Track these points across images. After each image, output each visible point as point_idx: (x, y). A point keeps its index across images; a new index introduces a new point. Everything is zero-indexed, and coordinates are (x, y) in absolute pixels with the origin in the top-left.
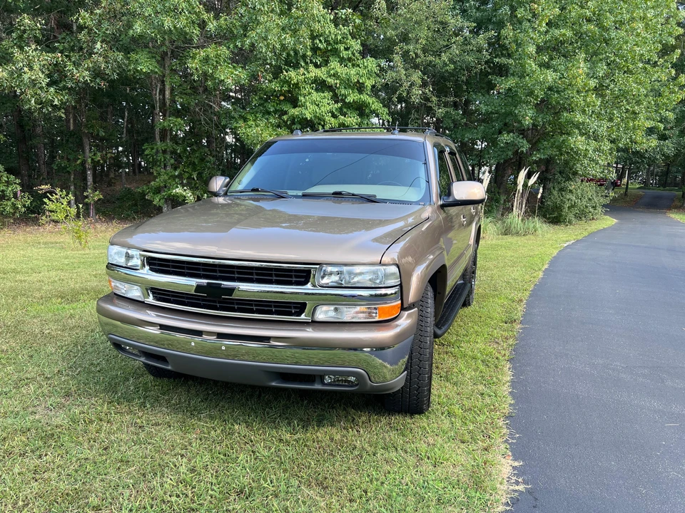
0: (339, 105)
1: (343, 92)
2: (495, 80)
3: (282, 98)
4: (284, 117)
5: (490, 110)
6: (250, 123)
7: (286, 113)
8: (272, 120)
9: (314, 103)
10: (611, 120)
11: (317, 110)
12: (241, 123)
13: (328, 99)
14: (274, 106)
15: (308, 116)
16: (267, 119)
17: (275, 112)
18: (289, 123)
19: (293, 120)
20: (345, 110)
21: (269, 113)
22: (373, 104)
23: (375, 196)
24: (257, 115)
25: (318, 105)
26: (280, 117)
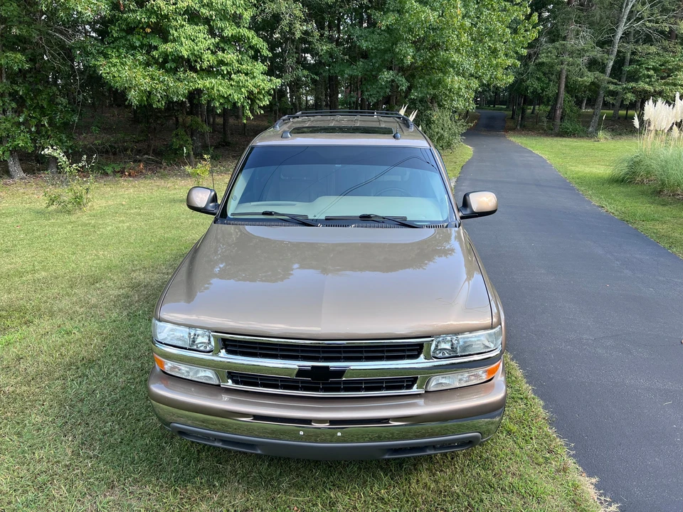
0: (217, 40)
1: (219, 25)
2: (375, 14)
3: (149, 30)
4: (154, 53)
5: (370, 46)
6: (114, 60)
7: (156, 48)
8: (140, 57)
9: (188, 37)
10: (476, 56)
11: (196, 48)
12: (102, 61)
13: (204, 33)
14: (139, 40)
15: (185, 54)
16: (132, 55)
17: (142, 46)
18: (161, 60)
19: (166, 56)
20: (222, 45)
21: (134, 48)
22: (253, 38)
23: (405, 218)
24: (121, 50)
25: (193, 41)
26: (148, 53)
